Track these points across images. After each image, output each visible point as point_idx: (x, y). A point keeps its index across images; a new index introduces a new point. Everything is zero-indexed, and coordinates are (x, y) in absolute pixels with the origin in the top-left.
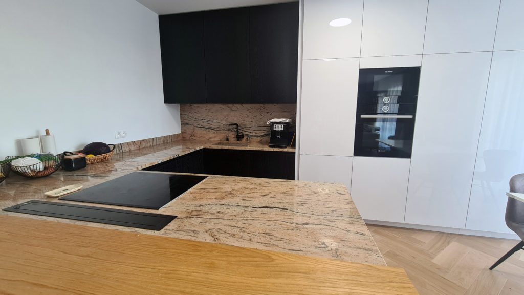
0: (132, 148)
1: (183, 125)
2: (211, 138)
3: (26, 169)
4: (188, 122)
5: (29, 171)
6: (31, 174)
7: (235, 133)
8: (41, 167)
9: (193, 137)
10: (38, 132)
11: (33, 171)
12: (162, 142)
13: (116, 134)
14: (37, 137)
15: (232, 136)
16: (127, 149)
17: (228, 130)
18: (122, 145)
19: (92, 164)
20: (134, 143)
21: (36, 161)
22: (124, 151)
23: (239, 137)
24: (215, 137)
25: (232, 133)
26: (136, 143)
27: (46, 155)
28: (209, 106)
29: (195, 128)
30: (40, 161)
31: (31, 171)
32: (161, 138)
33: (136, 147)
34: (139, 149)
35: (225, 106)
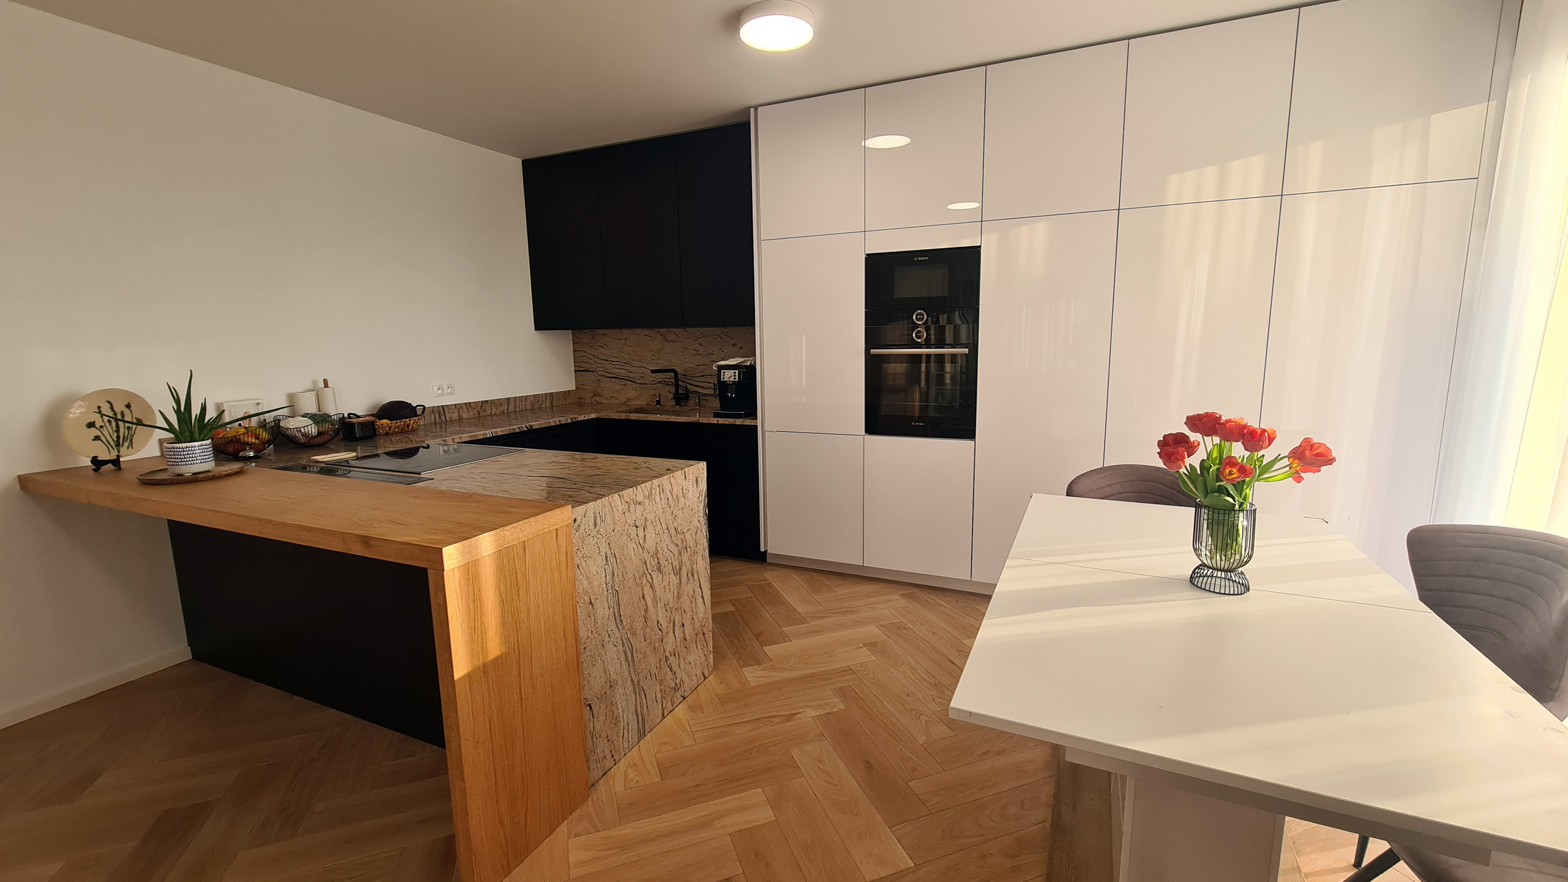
0: (465, 416)
1: (577, 372)
2: (630, 400)
3: (296, 432)
4: (586, 366)
5: (300, 435)
6: (303, 440)
7: (673, 389)
8: (313, 431)
9: (598, 399)
10: (315, 383)
11: (305, 435)
12: (529, 407)
13: (435, 389)
14: (313, 390)
15: (667, 393)
16: (455, 416)
17: (658, 382)
18: (446, 409)
19: (387, 434)
20: (468, 405)
21: (308, 421)
22: (448, 419)
23: (681, 398)
24: (635, 398)
25: (668, 388)
26: (473, 406)
27: (320, 416)
28: (626, 332)
29: (600, 378)
30: (313, 423)
31: (302, 435)
32: (526, 397)
33: (472, 414)
34: (479, 416)
35: (654, 333)
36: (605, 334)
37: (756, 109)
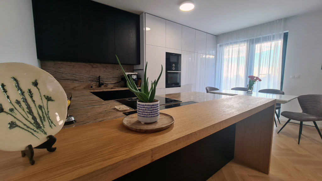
7: (97, 83)
23: (100, 85)
25: (93, 82)
35: (87, 64)
36: (62, 63)
37: (145, 13)
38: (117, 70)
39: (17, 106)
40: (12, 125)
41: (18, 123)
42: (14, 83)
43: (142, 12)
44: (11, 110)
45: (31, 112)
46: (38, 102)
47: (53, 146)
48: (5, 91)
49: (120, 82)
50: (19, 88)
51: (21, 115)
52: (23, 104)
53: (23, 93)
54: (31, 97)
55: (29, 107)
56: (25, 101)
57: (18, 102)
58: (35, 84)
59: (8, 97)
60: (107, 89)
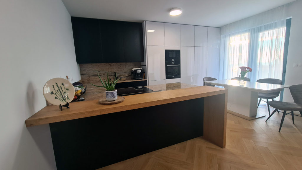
1: (82, 75)
4: (85, 73)
23: (117, 78)
29: (90, 76)
35: (107, 64)
37: (145, 21)
38: (128, 66)
39: (57, 92)
40: (56, 98)
41: (57, 97)
42: (56, 84)
43: (143, 21)
44: (56, 93)
45: (61, 94)
46: (64, 91)
47: (69, 106)
48: (54, 87)
49: (130, 75)
50: (58, 86)
51: (58, 95)
52: (59, 91)
53: (59, 88)
54: (62, 89)
55: (61, 92)
56: (59, 90)
57: (57, 91)
58: (63, 84)
59: (55, 89)
60: (121, 81)
